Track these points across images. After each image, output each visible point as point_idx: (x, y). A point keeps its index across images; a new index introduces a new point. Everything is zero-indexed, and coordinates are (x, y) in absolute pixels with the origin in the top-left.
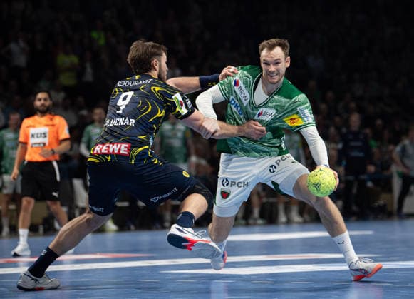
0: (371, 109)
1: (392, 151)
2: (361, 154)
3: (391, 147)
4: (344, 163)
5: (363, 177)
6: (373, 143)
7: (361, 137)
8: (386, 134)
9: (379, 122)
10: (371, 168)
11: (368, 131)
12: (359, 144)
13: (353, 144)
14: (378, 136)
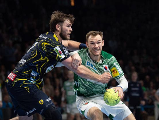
0: (143, 70)
1: (154, 93)
2: (137, 95)
3: (154, 91)
4: (128, 99)
5: (139, 107)
6: (144, 88)
7: (138, 85)
8: (152, 84)
9: (147, 77)
10: (143, 103)
11: (141, 82)
12: (137, 89)
13: (133, 89)
14: (147, 85)
